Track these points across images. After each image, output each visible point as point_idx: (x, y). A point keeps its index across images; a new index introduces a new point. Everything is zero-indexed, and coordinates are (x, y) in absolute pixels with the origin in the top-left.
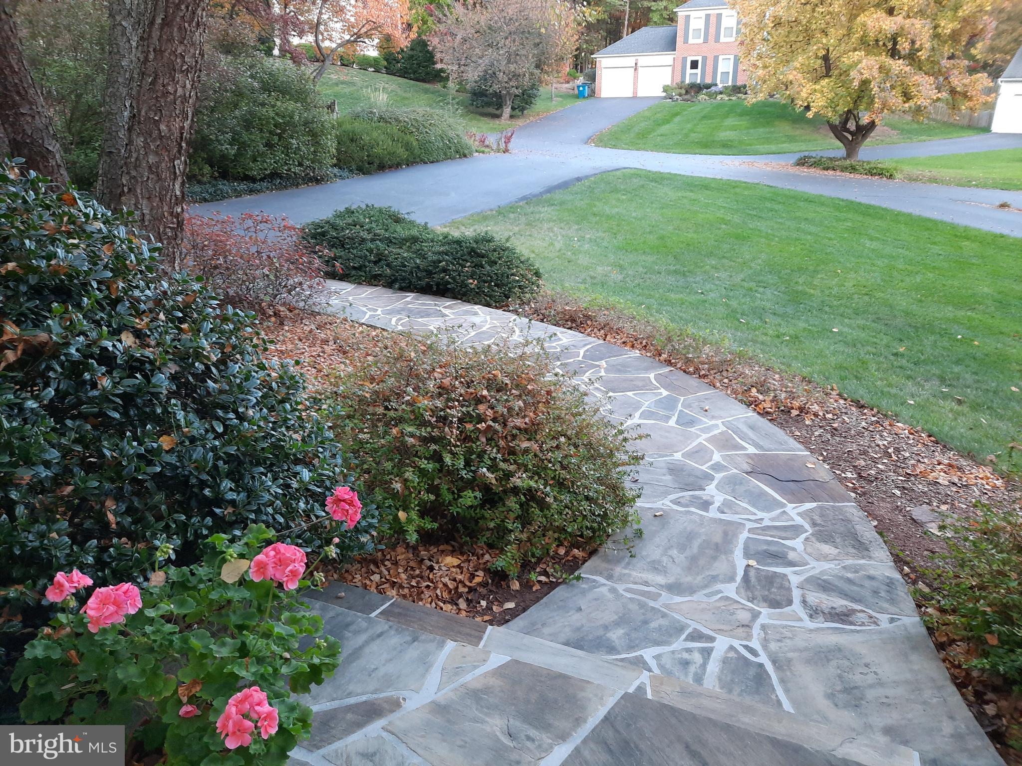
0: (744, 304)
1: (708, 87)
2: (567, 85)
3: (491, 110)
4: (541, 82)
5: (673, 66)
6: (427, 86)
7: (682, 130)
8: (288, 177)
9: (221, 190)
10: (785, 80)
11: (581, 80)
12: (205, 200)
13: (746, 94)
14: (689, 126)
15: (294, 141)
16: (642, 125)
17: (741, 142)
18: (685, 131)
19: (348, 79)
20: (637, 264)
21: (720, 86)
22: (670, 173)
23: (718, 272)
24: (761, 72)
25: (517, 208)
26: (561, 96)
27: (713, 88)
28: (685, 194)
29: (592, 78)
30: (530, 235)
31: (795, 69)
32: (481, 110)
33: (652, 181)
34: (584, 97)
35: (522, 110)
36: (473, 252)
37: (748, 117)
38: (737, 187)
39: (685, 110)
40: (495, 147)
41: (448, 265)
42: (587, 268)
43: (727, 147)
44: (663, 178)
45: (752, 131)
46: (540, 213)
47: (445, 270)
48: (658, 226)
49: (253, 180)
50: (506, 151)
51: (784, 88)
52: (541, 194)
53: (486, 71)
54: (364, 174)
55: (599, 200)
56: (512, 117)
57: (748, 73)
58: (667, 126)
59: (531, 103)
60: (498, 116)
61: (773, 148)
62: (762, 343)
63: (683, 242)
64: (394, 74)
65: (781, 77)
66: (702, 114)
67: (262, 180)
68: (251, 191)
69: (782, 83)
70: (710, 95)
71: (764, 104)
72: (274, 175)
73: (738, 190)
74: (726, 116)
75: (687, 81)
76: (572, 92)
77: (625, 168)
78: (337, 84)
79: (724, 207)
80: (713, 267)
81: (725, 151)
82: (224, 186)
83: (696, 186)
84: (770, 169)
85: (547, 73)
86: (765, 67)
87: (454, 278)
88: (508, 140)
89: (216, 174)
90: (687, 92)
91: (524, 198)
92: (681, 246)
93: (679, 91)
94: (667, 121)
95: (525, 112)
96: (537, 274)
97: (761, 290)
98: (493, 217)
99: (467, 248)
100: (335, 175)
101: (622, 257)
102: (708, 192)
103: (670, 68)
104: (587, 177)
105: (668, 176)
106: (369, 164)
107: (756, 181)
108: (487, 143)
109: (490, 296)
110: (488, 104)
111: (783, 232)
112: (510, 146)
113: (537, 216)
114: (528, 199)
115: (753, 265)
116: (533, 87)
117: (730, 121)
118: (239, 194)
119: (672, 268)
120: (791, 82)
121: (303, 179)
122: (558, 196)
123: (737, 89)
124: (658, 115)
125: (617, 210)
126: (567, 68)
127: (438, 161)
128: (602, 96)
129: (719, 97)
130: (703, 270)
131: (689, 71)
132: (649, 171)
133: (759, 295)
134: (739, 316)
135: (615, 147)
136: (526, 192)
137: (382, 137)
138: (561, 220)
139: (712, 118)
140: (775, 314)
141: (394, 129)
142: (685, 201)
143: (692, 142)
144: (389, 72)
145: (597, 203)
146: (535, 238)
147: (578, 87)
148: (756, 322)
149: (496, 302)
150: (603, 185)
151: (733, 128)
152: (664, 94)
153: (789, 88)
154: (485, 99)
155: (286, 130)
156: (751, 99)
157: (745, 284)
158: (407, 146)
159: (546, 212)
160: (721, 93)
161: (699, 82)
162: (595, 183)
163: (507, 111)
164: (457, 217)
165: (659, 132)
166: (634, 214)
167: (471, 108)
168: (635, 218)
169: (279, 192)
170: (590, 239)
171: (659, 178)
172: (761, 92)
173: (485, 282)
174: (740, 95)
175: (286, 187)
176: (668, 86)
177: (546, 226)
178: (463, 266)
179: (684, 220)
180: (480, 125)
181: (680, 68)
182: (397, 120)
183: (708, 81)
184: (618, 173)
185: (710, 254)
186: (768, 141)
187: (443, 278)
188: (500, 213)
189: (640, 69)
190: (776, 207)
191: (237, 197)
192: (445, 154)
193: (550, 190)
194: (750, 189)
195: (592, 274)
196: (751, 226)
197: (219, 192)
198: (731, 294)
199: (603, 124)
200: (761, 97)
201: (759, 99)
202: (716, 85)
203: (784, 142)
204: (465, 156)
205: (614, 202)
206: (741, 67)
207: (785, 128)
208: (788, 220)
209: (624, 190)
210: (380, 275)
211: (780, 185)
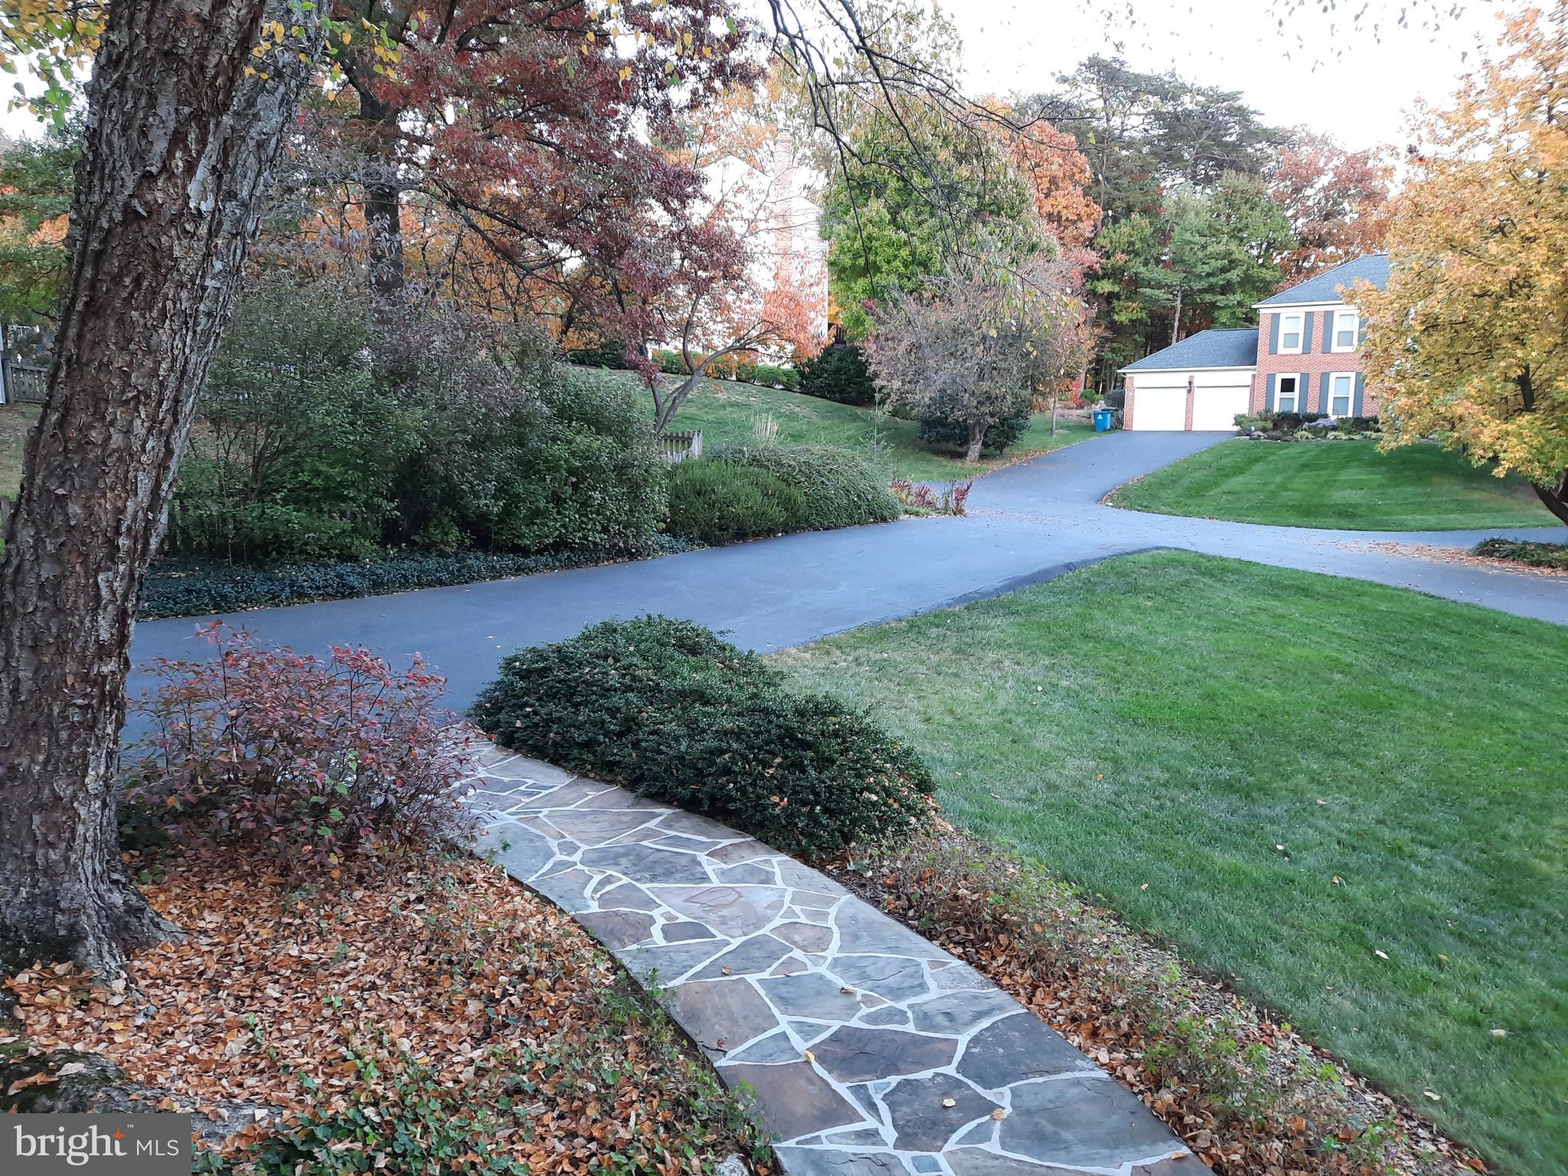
0: (1384, 895)
1: (1312, 418)
2: (1079, 412)
3: (951, 446)
4: (1032, 407)
5: (1252, 388)
6: (859, 411)
7: (1265, 484)
8: (584, 549)
9: (470, 568)
10: (1449, 415)
11: (1101, 405)
12: (441, 583)
13: (1379, 430)
14: (1279, 479)
15: (597, 495)
16: (1197, 474)
17: (1372, 509)
18: (1271, 487)
19: (741, 399)
20: (1150, 758)
21: (1333, 418)
22: (1240, 561)
23: (1324, 794)
24: (1403, 401)
25: (947, 616)
26: (1068, 428)
27: (1321, 422)
28: (1263, 604)
29: (1119, 402)
30: (956, 675)
31: (1468, 397)
32: (936, 445)
33: (1203, 574)
34: (1105, 430)
35: (1001, 447)
36: (790, 739)
37: (1383, 469)
38: (1364, 594)
39: (1272, 454)
40: (940, 505)
41: (733, 760)
42: (1045, 761)
43: (1347, 517)
44: (1224, 570)
45: (1391, 491)
46: (987, 628)
47: (727, 771)
48: (1204, 669)
49: (525, 552)
50: (958, 511)
51: (1448, 426)
52: (997, 592)
53: (943, 391)
54: (711, 545)
55: (1101, 606)
56: (982, 457)
57: (1381, 401)
58: (1240, 479)
59: (1015, 437)
60: (961, 456)
61: (1432, 519)
62: (1436, 1046)
63: (1252, 709)
64: (812, 394)
65: (1442, 410)
66: (1301, 461)
67: (540, 552)
68: (519, 570)
69: (1445, 419)
70: (1316, 432)
71: (1413, 449)
72: (560, 544)
73: (1366, 601)
74: (1344, 464)
75: (1276, 409)
76: (1085, 421)
77: (1157, 548)
78: (724, 407)
79: (1340, 636)
80: (1312, 780)
81: (1343, 523)
82: (475, 561)
83: (1286, 588)
84: (1427, 559)
85: (1042, 394)
86: (1411, 393)
87: (743, 790)
88: (962, 495)
89: (468, 542)
90: (1276, 427)
91: (964, 598)
92: (1248, 718)
93: (1261, 424)
94: (1238, 471)
95: (1006, 450)
96: (925, 786)
97: (1424, 852)
98: (897, 632)
99: (779, 727)
100: (662, 547)
101: (1123, 738)
102: (1308, 602)
103: (1247, 390)
104: (1085, 563)
105: (1237, 565)
106: (721, 529)
107: (1403, 584)
108: (929, 498)
109: (811, 836)
110: (947, 438)
111: (1465, 701)
112: (965, 505)
113: (980, 634)
114: (973, 603)
115: (1400, 778)
116: (1018, 414)
117: (1351, 474)
118: (496, 574)
119: (1225, 773)
120: (1461, 419)
121: (608, 552)
122: (1027, 597)
123: (1361, 424)
124: (1224, 461)
125: (1130, 629)
126: (1079, 388)
127: (836, 527)
128: (1135, 428)
129: (1331, 435)
130: (1290, 785)
131: (1278, 393)
132: (1202, 556)
133: (1419, 870)
134: (1371, 934)
135: (1146, 509)
136: (969, 587)
137: (749, 489)
138: (1022, 646)
139: (1317, 467)
140: (1461, 936)
141: (770, 478)
142: (1263, 617)
143: (1284, 506)
144: (806, 390)
145: (1097, 614)
146: (965, 681)
147: (1096, 414)
148: (1416, 965)
149: (821, 849)
150: (1113, 578)
151: (1359, 485)
152: (1236, 428)
153: (1458, 426)
154: (942, 431)
155: (585, 479)
156: (1388, 443)
157: (1386, 833)
158: (788, 503)
159: (999, 626)
160: (1334, 428)
161: (1295, 410)
162: (1098, 575)
163: (975, 449)
164: (833, 630)
165: (1225, 487)
166: (1161, 641)
167: (922, 443)
168: (1163, 650)
169: (566, 572)
170: (1068, 689)
171: (1218, 570)
172: (1406, 431)
173: (804, 803)
174: (1368, 433)
175: (577, 565)
176: (1243, 416)
177: (991, 656)
178: (766, 765)
179: (1259, 657)
180: (930, 468)
181: (1264, 390)
182: (779, 464)
183: (1312, 409)
184: (1142, 557)
185: (1308, 744)
186: (1422, 508)
187: (723, 787)
188: (912, 626)
189: (1196, 390)
190: (1447, 640)
191: (493, 578)
192: (851, 517)
193: (1015, 585)
194: (1391, 599)
195: (1052, 776)
196: (1394, 680)
197: (465, 571)
198: (1353, 860)
199: (1129, 472)
200: (1405, 440)
201: (1403, 443)
202: (1326, 416)
203: (1452, 511)
204: (884, 520)
205: (1128, 613)
206: (1368, 392)
207: (1450, 488)
208: (1470, 669)
209: (1152, 589)
210: (617, 764)
211: (1451, 596)
